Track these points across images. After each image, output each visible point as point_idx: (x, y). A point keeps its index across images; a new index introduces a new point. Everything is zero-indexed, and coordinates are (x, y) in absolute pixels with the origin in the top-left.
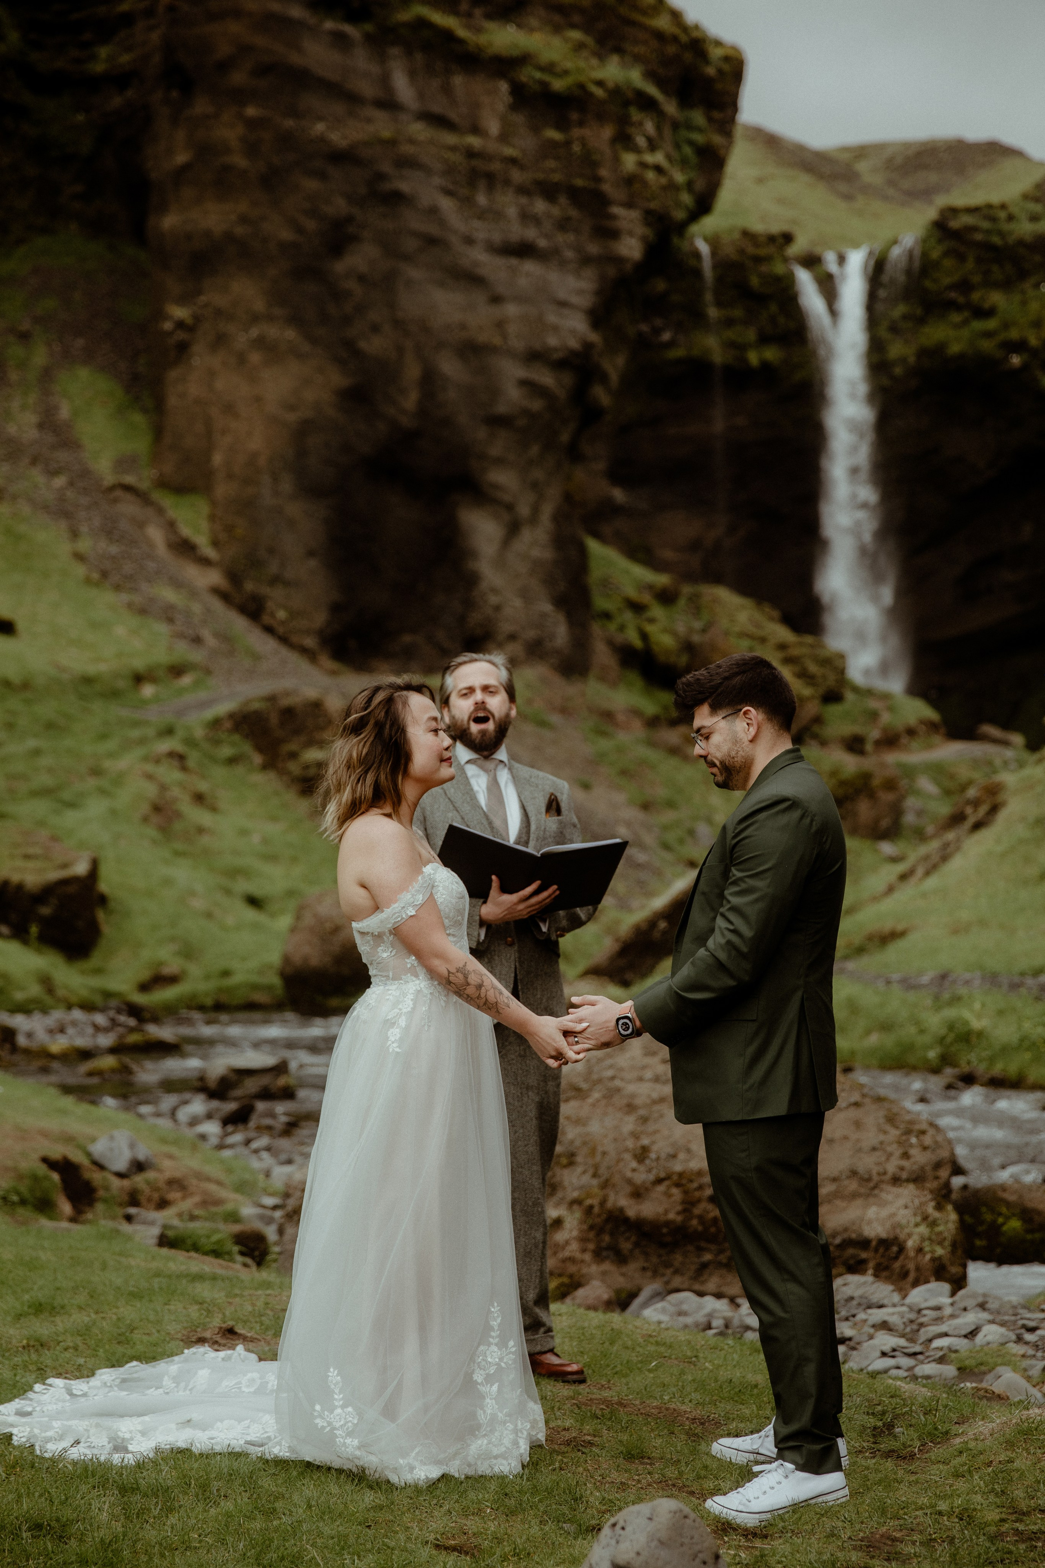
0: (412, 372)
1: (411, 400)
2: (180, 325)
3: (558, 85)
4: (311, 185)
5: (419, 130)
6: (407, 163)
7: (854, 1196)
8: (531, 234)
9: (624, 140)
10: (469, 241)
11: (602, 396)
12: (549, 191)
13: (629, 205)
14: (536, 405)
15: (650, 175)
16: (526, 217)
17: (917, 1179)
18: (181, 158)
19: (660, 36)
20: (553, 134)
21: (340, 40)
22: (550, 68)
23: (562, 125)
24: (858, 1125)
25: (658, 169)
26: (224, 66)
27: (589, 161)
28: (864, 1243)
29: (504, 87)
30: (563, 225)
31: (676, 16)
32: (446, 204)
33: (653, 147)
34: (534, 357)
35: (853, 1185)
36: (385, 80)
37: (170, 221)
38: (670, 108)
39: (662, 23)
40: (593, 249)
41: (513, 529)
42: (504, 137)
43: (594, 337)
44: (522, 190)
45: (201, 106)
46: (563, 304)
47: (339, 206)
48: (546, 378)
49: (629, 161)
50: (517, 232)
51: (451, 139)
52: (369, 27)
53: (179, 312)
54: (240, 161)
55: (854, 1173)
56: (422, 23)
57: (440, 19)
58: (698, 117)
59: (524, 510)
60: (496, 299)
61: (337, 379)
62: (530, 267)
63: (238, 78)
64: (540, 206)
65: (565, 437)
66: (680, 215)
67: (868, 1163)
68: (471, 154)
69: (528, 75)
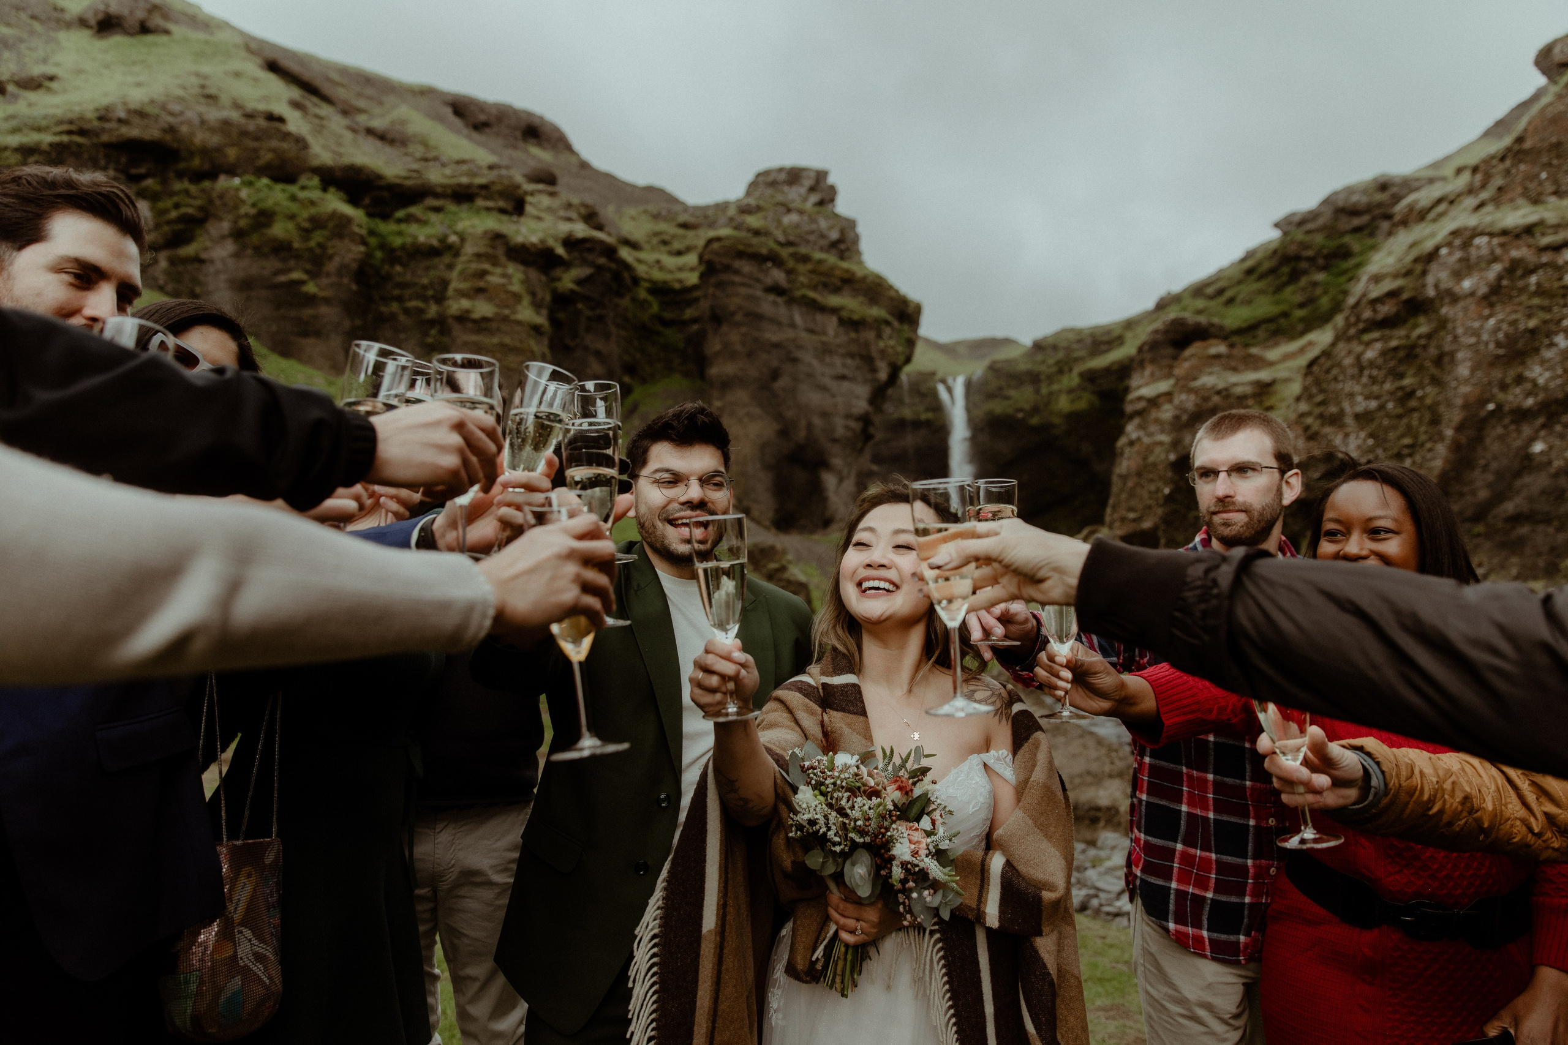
0: (803, 423)
1: (802, 434)
2: (719, 409)
3: (856, 317)
4: (764, 356)
5: (804, 335)
6: (800, 347)
7: (1090, 784)
8: (846, 372)
9: (879, 336)
10: (823, 375)
11: (872, 430)
12: (852, 356)
13: (882, 359)
14: (849, 434)
15: (890, 350)
16: (844, 366)
17: (1120, 775)
18: (718, 347)
19: (892, 299)
20: (853, 335)
21: (775, 303)
22: (852, 311)
23: (857, 331)
24: (1085, 746)
25: (892, 347)
26: (733, 314)
27: (867, 345)
28: (1098, 809)
29: (834, 320)
30: (858, 368)
31: (897, 292)
32: (815, 362)
33: (890, 337)
34: (848, 416)
35: (1089, 779)
36: (792, 318)
37: (714, 371)
38: (896, 324)
39: (892, 294)
40: (869, 376)
41: (841, 480)
42: (836, 336)
43: (870, 409)
44: (843, 356)
45: (724, 328)
46: (858, 397)
47: (775, 363)
48: (853, 424)
49: (881, 344)
50: (840, 370)
51: (814, 338)
52: (785, 298)
53: (718, 404)
54: (738, 347)
55: (1089, 773)
56: (804, 297)
57: (812, 294)
58: (906, 327)
59: (845, 472)
60: (833, 396)
61: (776, 426)
62: (846, 385)
63: (739, 317)
64: (849, 361)
65: (859, 445)
66: (899, 363)
67: (1094, 767)
68: (823, 343)
69: (844, 314)
